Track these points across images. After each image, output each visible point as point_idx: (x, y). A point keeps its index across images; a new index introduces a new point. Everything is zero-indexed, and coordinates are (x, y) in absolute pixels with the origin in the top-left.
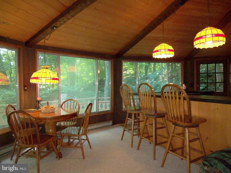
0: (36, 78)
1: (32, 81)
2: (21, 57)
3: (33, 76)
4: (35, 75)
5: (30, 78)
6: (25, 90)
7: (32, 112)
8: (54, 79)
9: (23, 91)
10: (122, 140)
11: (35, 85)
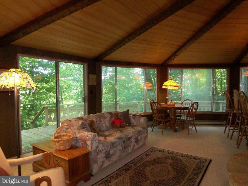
0: (166, 86)
1: (164, 87)
2: (159, 74)
3: (164, 85)
4: (165, 84)
5: (162, 86)
6: (160, 92)
7: (163, 105)
8: (175, 86)
9: (159, 93)
10: (224, 133)
11: (166, 90)
